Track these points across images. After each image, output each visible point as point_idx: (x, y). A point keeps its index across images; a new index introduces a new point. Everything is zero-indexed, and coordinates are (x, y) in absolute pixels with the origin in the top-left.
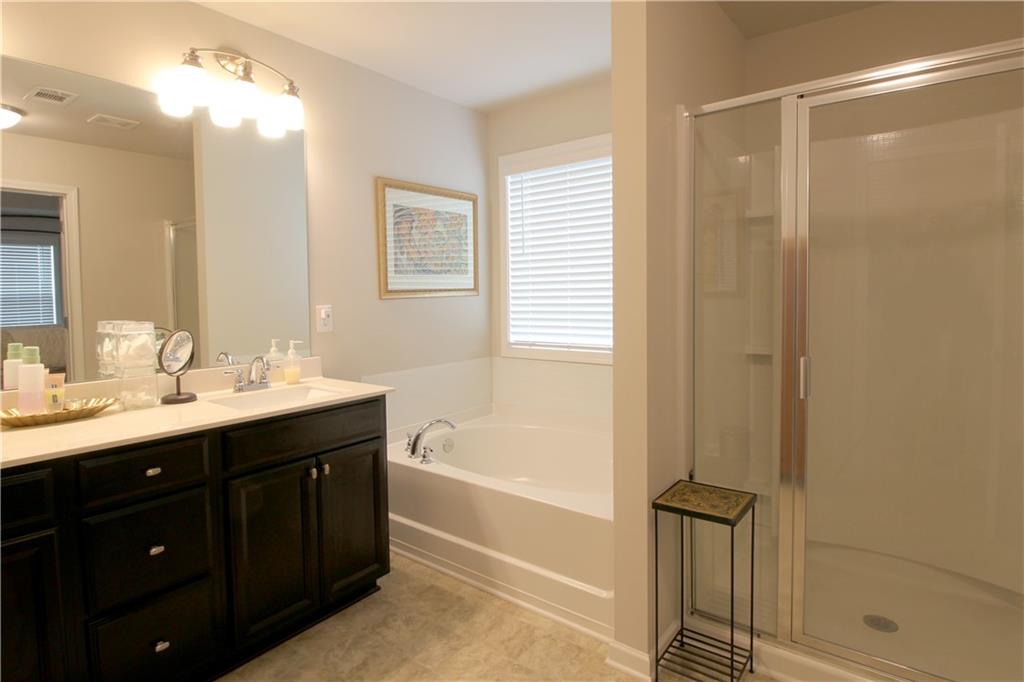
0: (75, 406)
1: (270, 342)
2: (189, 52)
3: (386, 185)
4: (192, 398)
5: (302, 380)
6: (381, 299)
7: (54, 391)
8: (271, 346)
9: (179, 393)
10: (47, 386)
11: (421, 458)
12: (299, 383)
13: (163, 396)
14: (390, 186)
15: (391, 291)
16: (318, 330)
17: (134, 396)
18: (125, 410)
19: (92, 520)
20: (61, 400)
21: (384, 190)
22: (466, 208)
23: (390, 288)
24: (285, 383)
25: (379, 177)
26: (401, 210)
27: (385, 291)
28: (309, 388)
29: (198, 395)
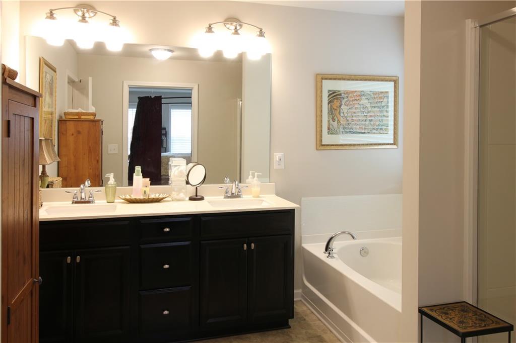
0: (152, 196)
1: (249, 173)
2: (208, 26)
3: (322, 79)
4: (202, 199)
5: (260, 196)
6: (317, 150)
7: (145, 189)
8: (249, 175)
9: (196, 196)
10: (143, 187)
11: (328, 255)
12: (259, 197)
13: (190, 196)
14: (326, 79)
15: (324, 145)
16: (275, 168)
17: (177, 195)
18: (173, 200)
19: (143, 246)
20: (148, 192)
21: (321, 82)
22: (389, 87)
23: (323, 143)
24: (252, 196)
25: (317, 74)
26: (333, 93)
27: (321, 145)
28: (263, 201)
29: (205, 198)
